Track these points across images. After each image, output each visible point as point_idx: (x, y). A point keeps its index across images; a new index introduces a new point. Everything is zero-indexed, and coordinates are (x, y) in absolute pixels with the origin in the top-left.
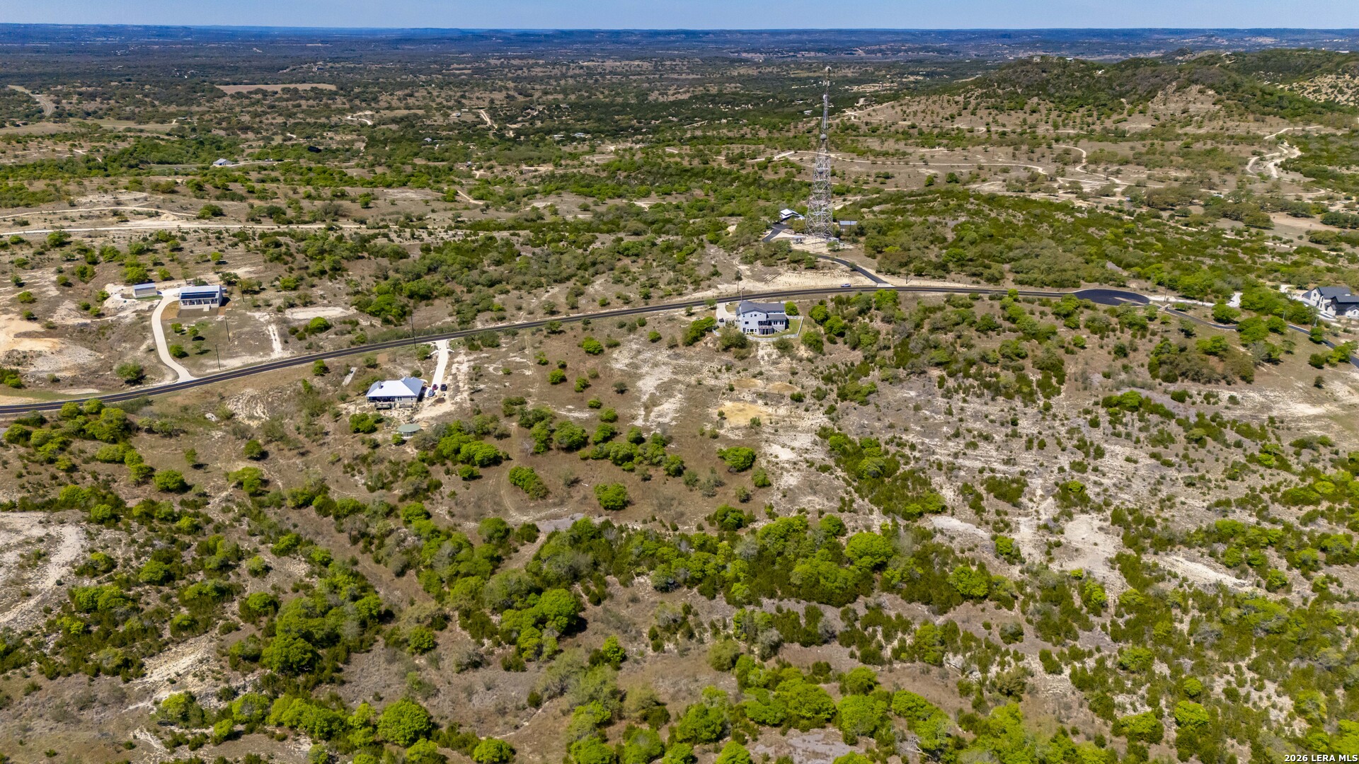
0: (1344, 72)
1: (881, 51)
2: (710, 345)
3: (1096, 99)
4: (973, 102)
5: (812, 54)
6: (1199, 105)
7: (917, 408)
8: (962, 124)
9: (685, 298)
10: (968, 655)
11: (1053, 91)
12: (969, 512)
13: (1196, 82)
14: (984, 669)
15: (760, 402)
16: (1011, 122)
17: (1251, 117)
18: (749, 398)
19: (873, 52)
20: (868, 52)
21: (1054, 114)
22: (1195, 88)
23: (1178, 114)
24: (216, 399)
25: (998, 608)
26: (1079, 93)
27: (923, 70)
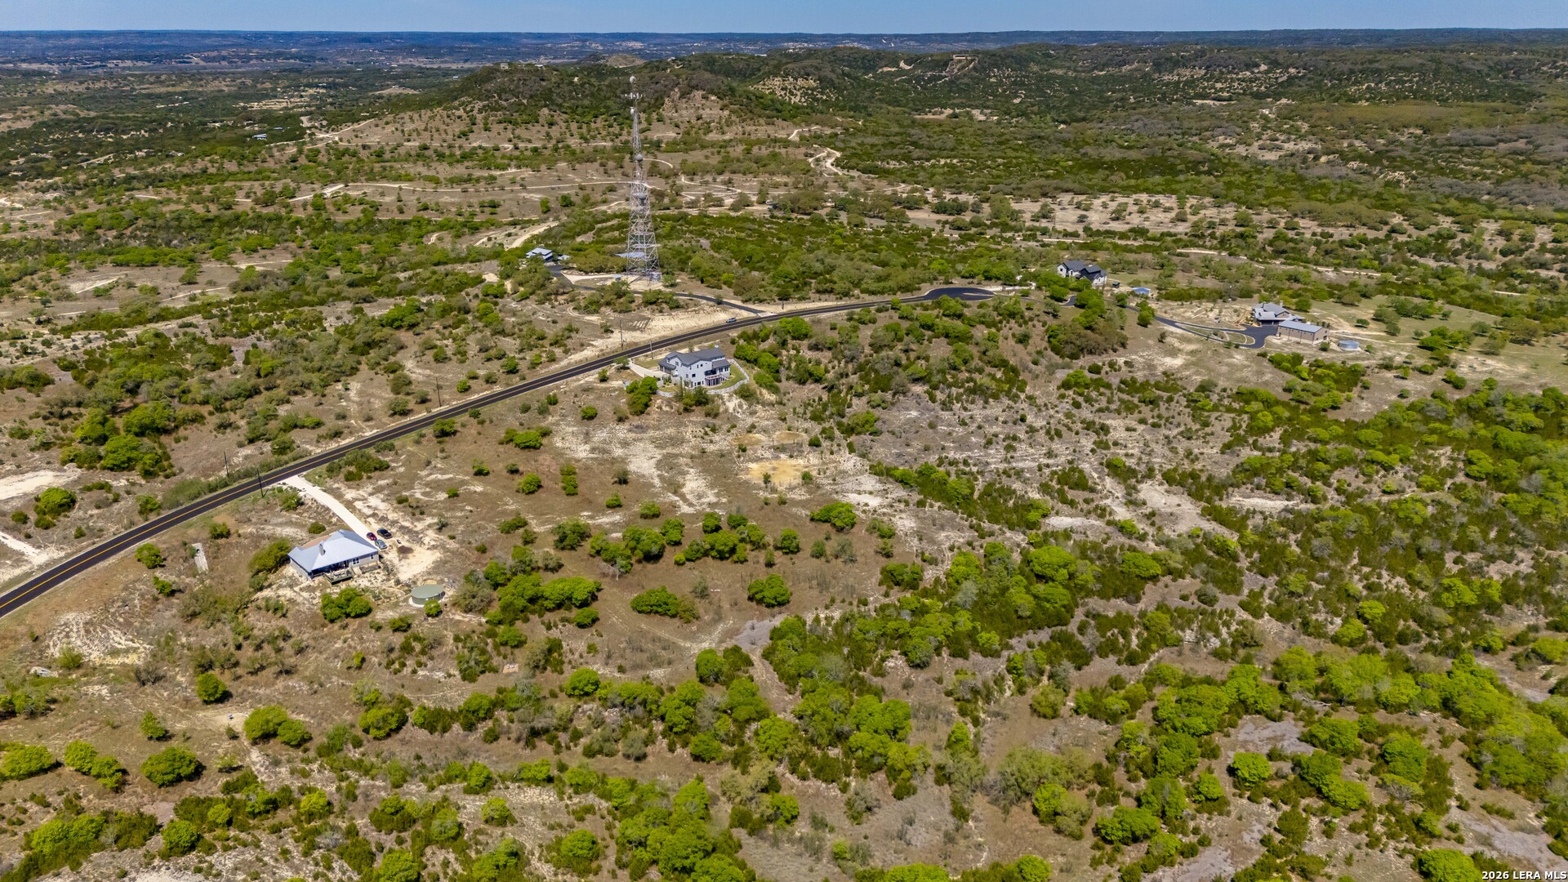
0: (787, 75)
1: (224, 58)
2: (666, 409)
3: (607, 108)
4: (479, 117)
5: (129, 63)
6: (708, 111)
7: (932, 426)
8: (477, 141)
9: (564, 363)
10: (1195, 626)
11: (560, 101)
12: (1065, 508)
13: (696, 87)
14: (1217, 635)
15: (782, 456)
16: (535, 136)
17: (762, 121)
18: (768, 455)
19: (214, 59)
20: (206, 59)
21: (574, 126)
22: (698, 94)
23: (693, 121)
24: (26, 643)
25: (1174, 580)
26: (586, 102)
27: (325, 81)
